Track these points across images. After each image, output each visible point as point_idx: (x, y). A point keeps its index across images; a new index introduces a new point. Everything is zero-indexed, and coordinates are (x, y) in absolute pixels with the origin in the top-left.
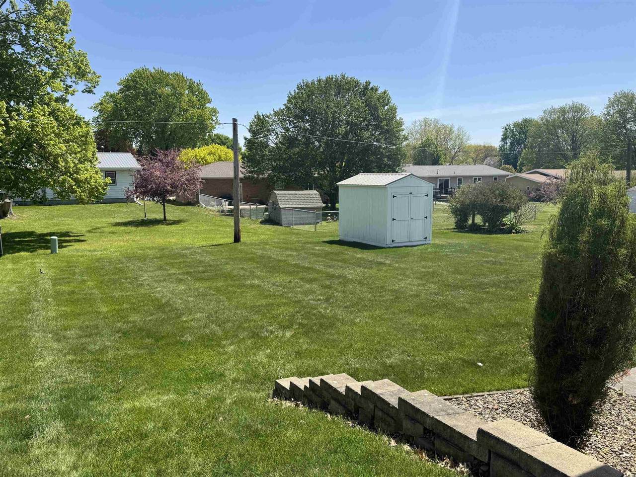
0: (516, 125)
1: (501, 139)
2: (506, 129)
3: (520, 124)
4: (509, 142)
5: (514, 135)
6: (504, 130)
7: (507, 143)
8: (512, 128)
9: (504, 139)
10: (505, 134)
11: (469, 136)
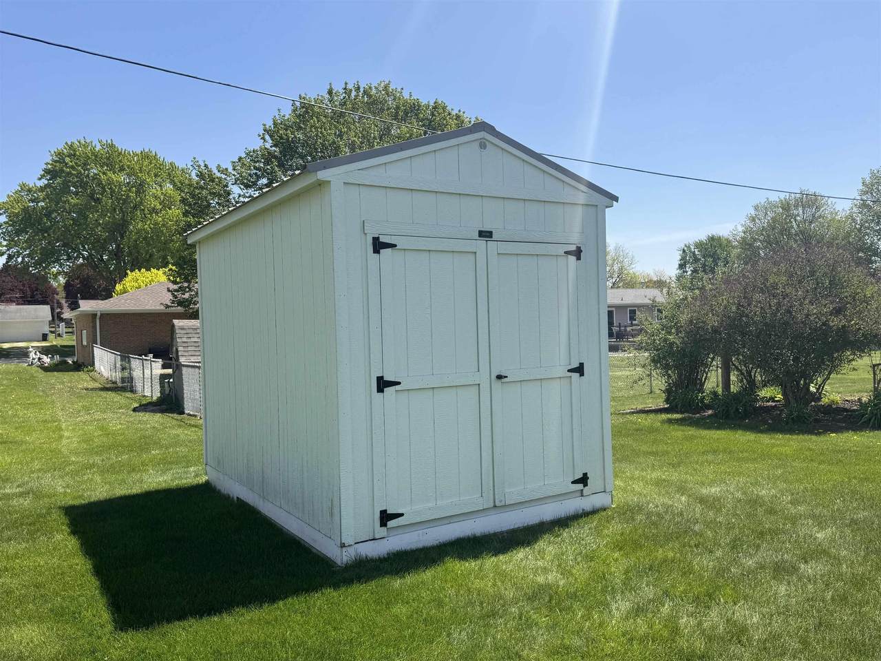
0: (699, 245)
1: (677, 266)
2: (684, 251)
3: (704, 244)
4: (689, 269)
5: (696, 260)
6: (682, 252)
7: (687, 272)
8: (693, 250)
9: (682, 266)
10: (683, 258)
11: (633, 257)
